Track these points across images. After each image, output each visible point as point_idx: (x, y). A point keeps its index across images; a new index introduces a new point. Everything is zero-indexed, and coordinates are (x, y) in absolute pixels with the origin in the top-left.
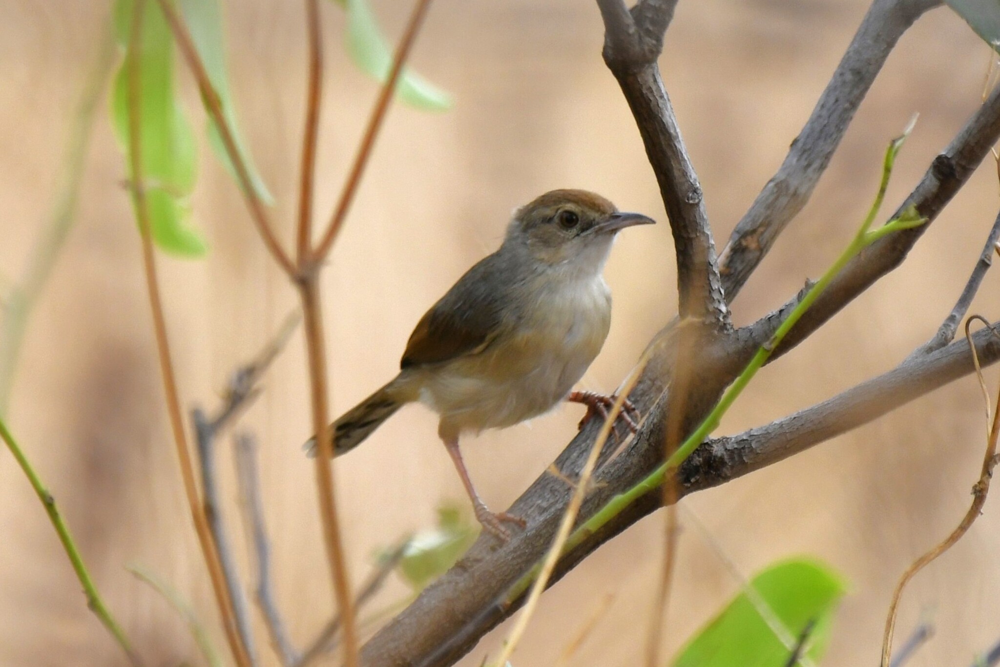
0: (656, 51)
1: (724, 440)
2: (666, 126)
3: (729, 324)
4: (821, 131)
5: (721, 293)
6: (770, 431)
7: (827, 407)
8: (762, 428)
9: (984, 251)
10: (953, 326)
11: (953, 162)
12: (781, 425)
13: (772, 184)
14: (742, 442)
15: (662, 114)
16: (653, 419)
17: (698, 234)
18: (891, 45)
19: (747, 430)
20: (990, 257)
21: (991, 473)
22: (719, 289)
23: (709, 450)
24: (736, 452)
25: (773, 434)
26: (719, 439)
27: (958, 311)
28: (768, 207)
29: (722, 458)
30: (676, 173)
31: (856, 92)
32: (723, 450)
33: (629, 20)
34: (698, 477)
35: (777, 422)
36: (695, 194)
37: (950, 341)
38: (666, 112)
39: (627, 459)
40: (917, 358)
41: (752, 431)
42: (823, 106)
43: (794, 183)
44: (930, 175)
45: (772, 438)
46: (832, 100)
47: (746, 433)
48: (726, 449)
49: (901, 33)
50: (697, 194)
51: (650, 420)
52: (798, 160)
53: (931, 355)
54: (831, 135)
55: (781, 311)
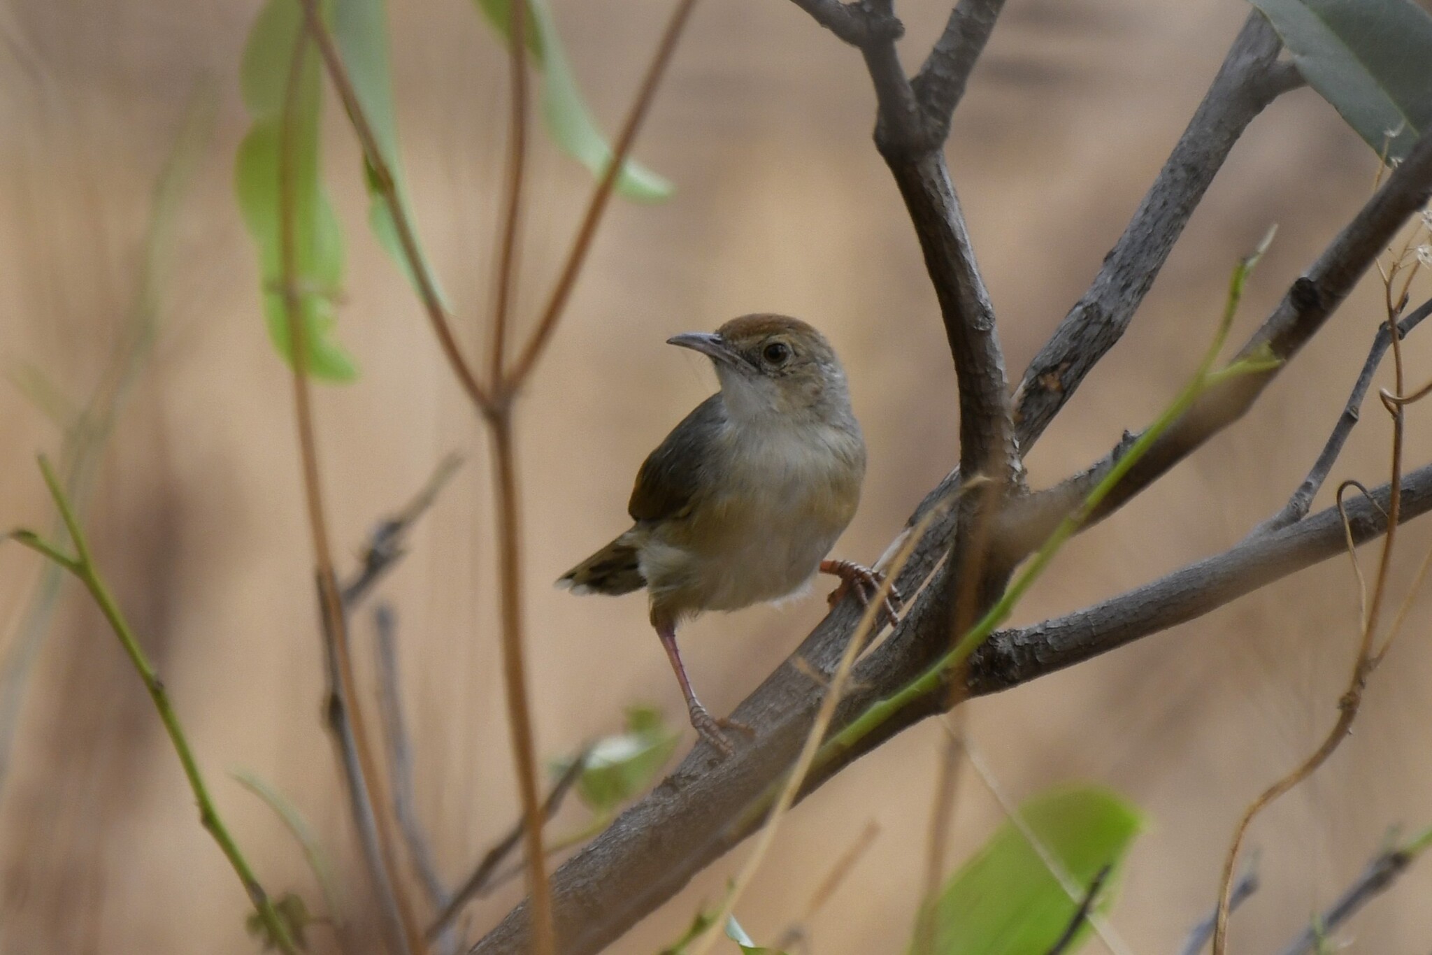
0: (940, 136)
1: (1012, 633)
2: (952, 231)
3: (1025, 485)
4: (1144, 242)
5: (1015, 447)
6: (1070, 624)
7: (1145, 594)
8: (1060, 620)
9: (1350, 402)
10: (1307, 496)
11: (1317, 288)
12: (1085, 617)
13: (1079, 308)
14: (1035, 637)
15: (947, 215)
16: (923, 605)
17: (988, 370)
18: (1235, 135)
19: (1042, 621)
20: (1357, 409)
21: (1364, 681)
22: (1012, 440)
23: (992, 646)
24: (1027, 649)
25: (1075, 628)
26: (1005, 632)
27: (1314, 478)
28: (1073, 338)
29: (1008, 657)
30: (963, 291)
31: (1189, 194)
32: (1011, 645)
33: (909, 94)
34: (977, 680)
35: (1081, 613)
36: (986, 319)
37: (1304, 515)
38: (952, 212)
39: (888, 654)
40: (1261, 535)
41: (1048, 623)
42: (1147, 210)
43: (1107, 308)
44: (1288, 303)
45: (1074, 632)
46: (1159, 203)
47: (1040, 625)
48: (1014, 645)
49: (1249, 120)
50: (989, 318)
51: (919, 606)
52: (1113, 279)
53: (1279, 532)
54: (1157, 247)
55: (1091, 471)
